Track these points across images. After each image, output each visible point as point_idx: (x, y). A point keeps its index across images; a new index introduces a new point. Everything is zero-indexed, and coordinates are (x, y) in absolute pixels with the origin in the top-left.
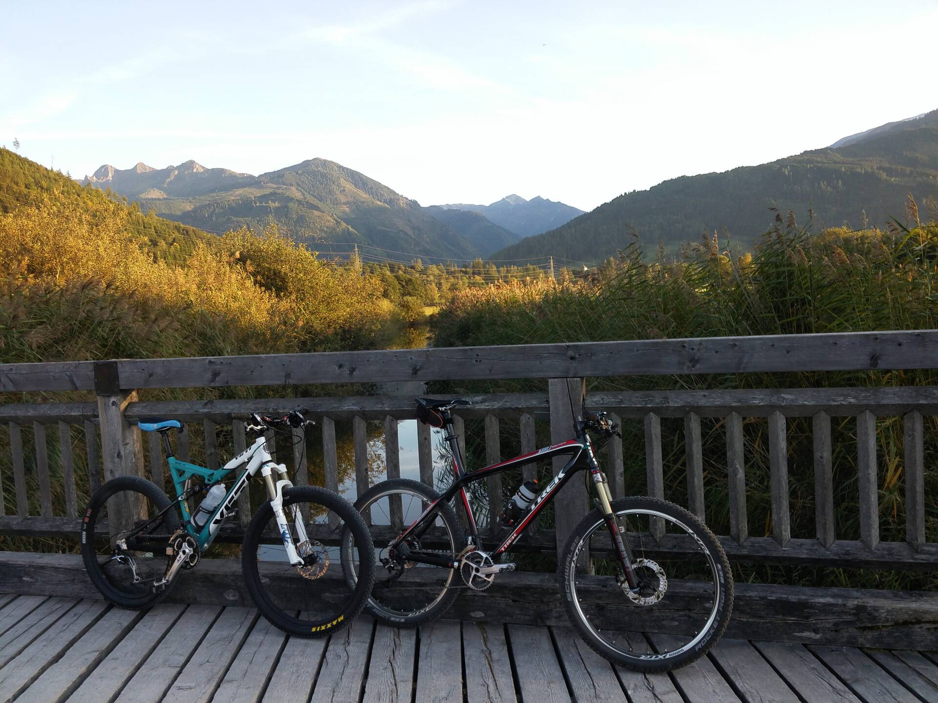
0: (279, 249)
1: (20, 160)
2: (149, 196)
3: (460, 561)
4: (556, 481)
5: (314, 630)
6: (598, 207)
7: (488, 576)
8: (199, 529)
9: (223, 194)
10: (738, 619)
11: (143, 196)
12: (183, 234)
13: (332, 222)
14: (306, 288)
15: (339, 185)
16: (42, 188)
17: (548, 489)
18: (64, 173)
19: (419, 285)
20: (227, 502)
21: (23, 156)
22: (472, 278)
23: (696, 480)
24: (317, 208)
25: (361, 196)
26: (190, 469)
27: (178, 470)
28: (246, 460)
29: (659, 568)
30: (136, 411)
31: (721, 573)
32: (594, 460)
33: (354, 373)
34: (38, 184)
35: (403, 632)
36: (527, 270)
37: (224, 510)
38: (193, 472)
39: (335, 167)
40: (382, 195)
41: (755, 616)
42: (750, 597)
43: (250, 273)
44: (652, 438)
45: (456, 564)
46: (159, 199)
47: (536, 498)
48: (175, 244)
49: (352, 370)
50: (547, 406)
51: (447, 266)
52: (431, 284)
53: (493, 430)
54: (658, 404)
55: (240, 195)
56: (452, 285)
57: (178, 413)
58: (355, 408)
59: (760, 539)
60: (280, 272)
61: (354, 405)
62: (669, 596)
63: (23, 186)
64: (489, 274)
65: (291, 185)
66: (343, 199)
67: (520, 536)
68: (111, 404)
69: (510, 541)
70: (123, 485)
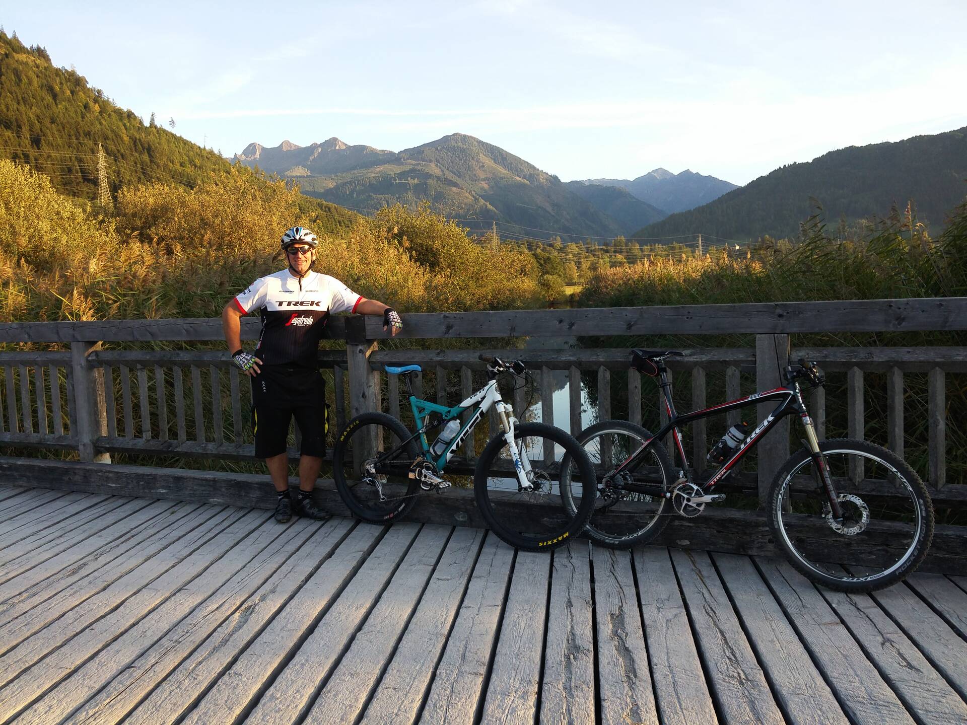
0: (431, 225)
1: (175, 139)
2: (294, 174)
3: (672, 492)
4: (766, 423)
5: (541, 544)
6: (753, 181)
7: (699, 505)
8: (437, 458)
9: (364, 171)
10: (934, 555)
11: (288, 173)
12: (325, 211)
13: (470, 199)
14: (457, 265)
15: (478, 161)
16: (196, 166)
17: (758, 431)
18: (216, 152)
19: (558, 263)
20: (462, 435)
21: (178, 135)
22: (613, 257)
23: (897, 430)
24: (455, 185)
25: (500, 172)
26: (429, 407)
27: (418, 407)
28: (480, 400)
29: (862, 502)
30: (378, 358)
31: (923, 507)
32: (803, 405)
33: (573, 327)
34: (191, 162)
35: (617, 552)
36: (673, 248)
37: (460, 442)
38: (432, 409)
39: (475, 143)
40: (522, 171)
41: (952, 553)
42: (947, 535)
43: (406, 248)
44: (854, 390)
45: (668, 495)
46: (303, 177)
47: (746, 438)
48: (318, 221)
49: (571, 325)
50: (754, 359)
51: (587, 244)
52: (570, 263)
53: (700, 380)
54: (862, 359)
55: (380, 172)
56: (592, 264)
57: (415, 360)
58: (571, 358)
59: (956, 486)
60: (432, 248)
61: (570, 356)
62: (868, 533)
63: (178, 165)
64: (631, 253)
65: (431, 161)
66: (482, 175)
67: (729, 471)
68: (358, 352)
69: (719, 476)
70: (369, 419)
